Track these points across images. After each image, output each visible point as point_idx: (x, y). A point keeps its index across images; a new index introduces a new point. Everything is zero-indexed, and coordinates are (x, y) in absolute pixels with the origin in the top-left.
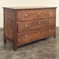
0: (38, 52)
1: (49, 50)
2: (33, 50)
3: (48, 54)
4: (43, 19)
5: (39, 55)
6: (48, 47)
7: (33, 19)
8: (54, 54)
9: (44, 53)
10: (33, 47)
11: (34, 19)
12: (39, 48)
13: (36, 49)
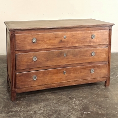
0: (81, 110)
1: (100, 106)
2: (71, 106)
3: (100, 114)
4: (75, 47)
5: (84, 116)
6: (98, 97)
7: (49, 47)
8: (111, 113)
9: (92, 112)
10: (70, 98)
11: (53, 47)
12: (82, 101)
13: (77, 103)
